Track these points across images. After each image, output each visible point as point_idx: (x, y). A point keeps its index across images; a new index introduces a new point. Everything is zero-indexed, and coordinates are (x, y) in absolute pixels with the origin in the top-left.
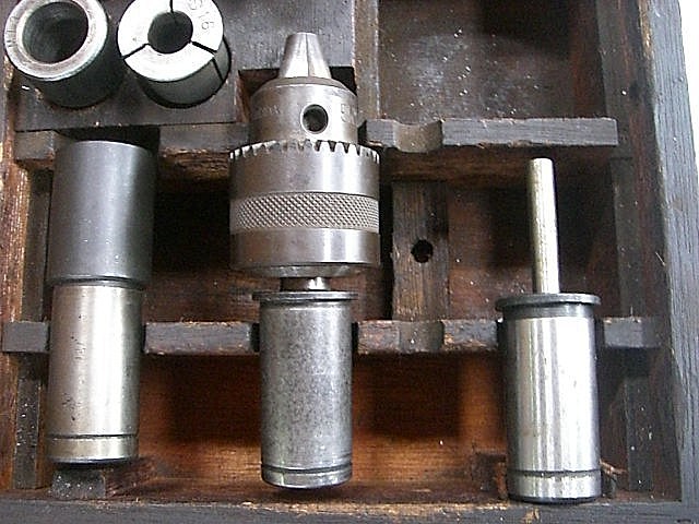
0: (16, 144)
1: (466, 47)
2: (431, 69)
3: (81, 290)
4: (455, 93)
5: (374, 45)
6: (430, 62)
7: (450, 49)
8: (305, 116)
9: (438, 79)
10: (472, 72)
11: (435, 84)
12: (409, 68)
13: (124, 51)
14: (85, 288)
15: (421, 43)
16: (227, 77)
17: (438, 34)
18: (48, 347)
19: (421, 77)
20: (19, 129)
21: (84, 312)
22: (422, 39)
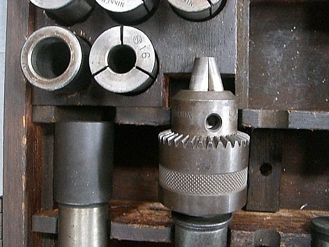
0: (32, 112)
1: (297, 38)
2: (276, 52)
3: (74, 211)
4: (289, 68)
5: (246, 52)
6: (276, 48)
7: (288, 40)
8: (207, 119)
9: (280, 59)
10: (300, 55)
11: (278, 62)
12: (262, 51)
13: (93, 71)
14: (76, 210)
15: (270, 35)
16: (156, 77)
17: (282, 29)
18: (57, 231)
19: (269, 57)
20: (34, 104)
21: (76, 223)
22: (271, 33)
